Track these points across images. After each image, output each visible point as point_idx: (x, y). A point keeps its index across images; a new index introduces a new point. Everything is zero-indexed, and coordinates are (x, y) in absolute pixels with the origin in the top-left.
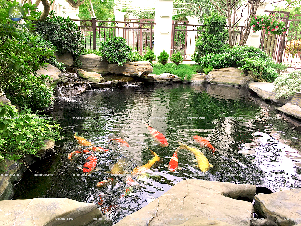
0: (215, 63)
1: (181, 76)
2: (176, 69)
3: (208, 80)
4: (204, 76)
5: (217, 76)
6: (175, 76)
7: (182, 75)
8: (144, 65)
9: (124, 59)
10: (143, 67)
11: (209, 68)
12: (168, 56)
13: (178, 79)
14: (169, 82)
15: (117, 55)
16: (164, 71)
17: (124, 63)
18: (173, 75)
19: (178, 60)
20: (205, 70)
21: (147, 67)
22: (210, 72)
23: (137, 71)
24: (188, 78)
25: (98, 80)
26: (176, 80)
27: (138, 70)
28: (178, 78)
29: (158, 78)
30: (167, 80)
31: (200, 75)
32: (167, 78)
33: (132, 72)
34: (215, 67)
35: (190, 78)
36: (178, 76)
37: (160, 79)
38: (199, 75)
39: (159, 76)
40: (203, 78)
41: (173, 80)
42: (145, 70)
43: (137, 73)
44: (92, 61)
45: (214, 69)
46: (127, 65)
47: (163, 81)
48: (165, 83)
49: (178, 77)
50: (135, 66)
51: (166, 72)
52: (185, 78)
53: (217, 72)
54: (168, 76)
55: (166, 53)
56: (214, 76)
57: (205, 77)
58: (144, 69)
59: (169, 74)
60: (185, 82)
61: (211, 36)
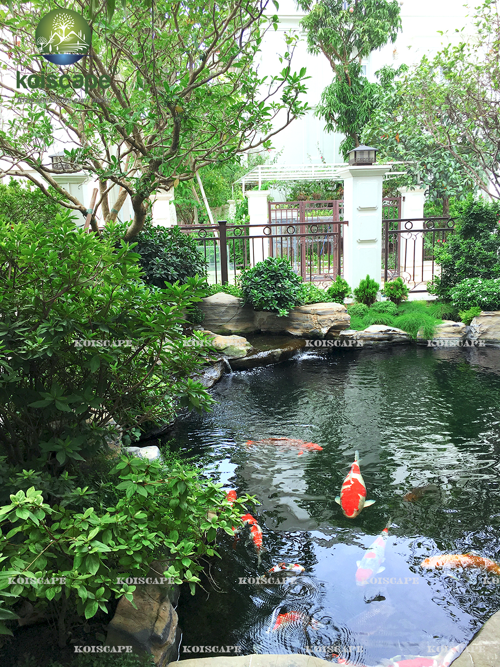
0: (484, 299)
1: (410, 331)
2: (397, 314)
3: (472, 337)
4: (461, 328)
5: (491, 327)
6: (398, 330)
7: (412, 327)
8: (332, 312)
9: (290, 303)
10: (329, 316)
11: (471, 310)
12: (377, 287)
13: (405, 337)
14: (384, 345)
15: (275, 295)
16: (373, 321)
17: (290, 311)
18: (392, 329)
19: (399, 294)
20: (463, 315)
21: (338, 316)
22: (474, 319)
23: (318, 326)
24: (426, 333)
25: (242, 351)
26: (400, 340)
27: (319, 324)
28: (403, 335)
29: (361, 338)
30: (380, 340)
31: (454, 326)
32: (381, 335)
33: (307, 328)
34: (486, 307)
35: (431, 334)
36: (404, 329)
37: (365, 340)
38: (450, 326)
39: (362, 333)
40: (460, 332)
41: (394, 340)
42: (335, 324)
43: (318, 330)
44: (223, 309)
45: (483, 313)
46: (296, 315)
47: (372, 342)
48: (377, 346)
49: (403, 332)
50: (312, 316)
51: (376, 323)
52: (420, 335)
53: (490, 320)
54: (382, 332)
55: (373, 282)
56: (484, 328)
57: (465, 330)
58: (332, 322)
59: (384, 328)
60: (420, 342)
61: (470, 241)
